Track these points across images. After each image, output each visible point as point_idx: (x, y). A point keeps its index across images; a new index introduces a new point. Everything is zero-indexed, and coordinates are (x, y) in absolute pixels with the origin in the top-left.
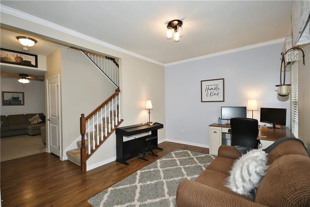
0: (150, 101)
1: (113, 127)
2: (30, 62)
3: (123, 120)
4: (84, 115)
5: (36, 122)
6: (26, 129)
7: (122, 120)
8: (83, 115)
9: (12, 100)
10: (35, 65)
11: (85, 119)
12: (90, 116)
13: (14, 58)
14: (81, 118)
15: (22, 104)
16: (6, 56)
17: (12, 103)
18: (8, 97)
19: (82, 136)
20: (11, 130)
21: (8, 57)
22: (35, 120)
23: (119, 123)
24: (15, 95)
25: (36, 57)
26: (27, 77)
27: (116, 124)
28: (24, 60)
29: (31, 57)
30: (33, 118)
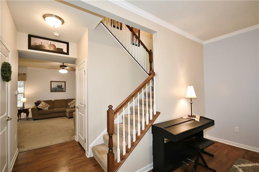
0: (192, 87)
1: (147, 123)
2: (62, 49)
3: (160, 113)
4: (112, 107)
5: (73, 106)
6: (65, 112)
7: (158, 113)
8: (110, 107)
9: (58, 88)
10: (66, 52)
11: (114, 113)
12: (120, 108)
13: (48, 46)
14: (108, 111)
15: (64, 91)
16: (41, 44)
17: (57, 90)
18: (54, 85)
19: (110, 136)
20: (54, 113)
21: (42, 44)
22: (72, 104)
23: (155, 117)
24: (60, 84)
25: (68, 44)
26: (65, 68)
27: (151, 118)
28: (56, 47)
29: (63, 45)
30: (71, 102)
